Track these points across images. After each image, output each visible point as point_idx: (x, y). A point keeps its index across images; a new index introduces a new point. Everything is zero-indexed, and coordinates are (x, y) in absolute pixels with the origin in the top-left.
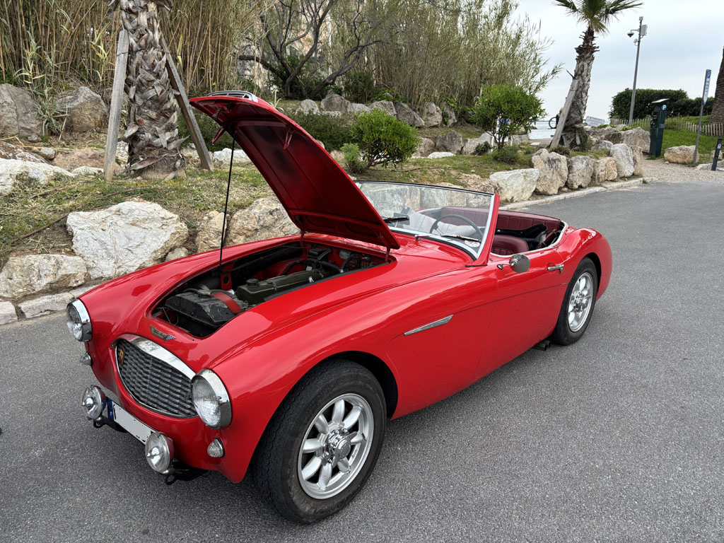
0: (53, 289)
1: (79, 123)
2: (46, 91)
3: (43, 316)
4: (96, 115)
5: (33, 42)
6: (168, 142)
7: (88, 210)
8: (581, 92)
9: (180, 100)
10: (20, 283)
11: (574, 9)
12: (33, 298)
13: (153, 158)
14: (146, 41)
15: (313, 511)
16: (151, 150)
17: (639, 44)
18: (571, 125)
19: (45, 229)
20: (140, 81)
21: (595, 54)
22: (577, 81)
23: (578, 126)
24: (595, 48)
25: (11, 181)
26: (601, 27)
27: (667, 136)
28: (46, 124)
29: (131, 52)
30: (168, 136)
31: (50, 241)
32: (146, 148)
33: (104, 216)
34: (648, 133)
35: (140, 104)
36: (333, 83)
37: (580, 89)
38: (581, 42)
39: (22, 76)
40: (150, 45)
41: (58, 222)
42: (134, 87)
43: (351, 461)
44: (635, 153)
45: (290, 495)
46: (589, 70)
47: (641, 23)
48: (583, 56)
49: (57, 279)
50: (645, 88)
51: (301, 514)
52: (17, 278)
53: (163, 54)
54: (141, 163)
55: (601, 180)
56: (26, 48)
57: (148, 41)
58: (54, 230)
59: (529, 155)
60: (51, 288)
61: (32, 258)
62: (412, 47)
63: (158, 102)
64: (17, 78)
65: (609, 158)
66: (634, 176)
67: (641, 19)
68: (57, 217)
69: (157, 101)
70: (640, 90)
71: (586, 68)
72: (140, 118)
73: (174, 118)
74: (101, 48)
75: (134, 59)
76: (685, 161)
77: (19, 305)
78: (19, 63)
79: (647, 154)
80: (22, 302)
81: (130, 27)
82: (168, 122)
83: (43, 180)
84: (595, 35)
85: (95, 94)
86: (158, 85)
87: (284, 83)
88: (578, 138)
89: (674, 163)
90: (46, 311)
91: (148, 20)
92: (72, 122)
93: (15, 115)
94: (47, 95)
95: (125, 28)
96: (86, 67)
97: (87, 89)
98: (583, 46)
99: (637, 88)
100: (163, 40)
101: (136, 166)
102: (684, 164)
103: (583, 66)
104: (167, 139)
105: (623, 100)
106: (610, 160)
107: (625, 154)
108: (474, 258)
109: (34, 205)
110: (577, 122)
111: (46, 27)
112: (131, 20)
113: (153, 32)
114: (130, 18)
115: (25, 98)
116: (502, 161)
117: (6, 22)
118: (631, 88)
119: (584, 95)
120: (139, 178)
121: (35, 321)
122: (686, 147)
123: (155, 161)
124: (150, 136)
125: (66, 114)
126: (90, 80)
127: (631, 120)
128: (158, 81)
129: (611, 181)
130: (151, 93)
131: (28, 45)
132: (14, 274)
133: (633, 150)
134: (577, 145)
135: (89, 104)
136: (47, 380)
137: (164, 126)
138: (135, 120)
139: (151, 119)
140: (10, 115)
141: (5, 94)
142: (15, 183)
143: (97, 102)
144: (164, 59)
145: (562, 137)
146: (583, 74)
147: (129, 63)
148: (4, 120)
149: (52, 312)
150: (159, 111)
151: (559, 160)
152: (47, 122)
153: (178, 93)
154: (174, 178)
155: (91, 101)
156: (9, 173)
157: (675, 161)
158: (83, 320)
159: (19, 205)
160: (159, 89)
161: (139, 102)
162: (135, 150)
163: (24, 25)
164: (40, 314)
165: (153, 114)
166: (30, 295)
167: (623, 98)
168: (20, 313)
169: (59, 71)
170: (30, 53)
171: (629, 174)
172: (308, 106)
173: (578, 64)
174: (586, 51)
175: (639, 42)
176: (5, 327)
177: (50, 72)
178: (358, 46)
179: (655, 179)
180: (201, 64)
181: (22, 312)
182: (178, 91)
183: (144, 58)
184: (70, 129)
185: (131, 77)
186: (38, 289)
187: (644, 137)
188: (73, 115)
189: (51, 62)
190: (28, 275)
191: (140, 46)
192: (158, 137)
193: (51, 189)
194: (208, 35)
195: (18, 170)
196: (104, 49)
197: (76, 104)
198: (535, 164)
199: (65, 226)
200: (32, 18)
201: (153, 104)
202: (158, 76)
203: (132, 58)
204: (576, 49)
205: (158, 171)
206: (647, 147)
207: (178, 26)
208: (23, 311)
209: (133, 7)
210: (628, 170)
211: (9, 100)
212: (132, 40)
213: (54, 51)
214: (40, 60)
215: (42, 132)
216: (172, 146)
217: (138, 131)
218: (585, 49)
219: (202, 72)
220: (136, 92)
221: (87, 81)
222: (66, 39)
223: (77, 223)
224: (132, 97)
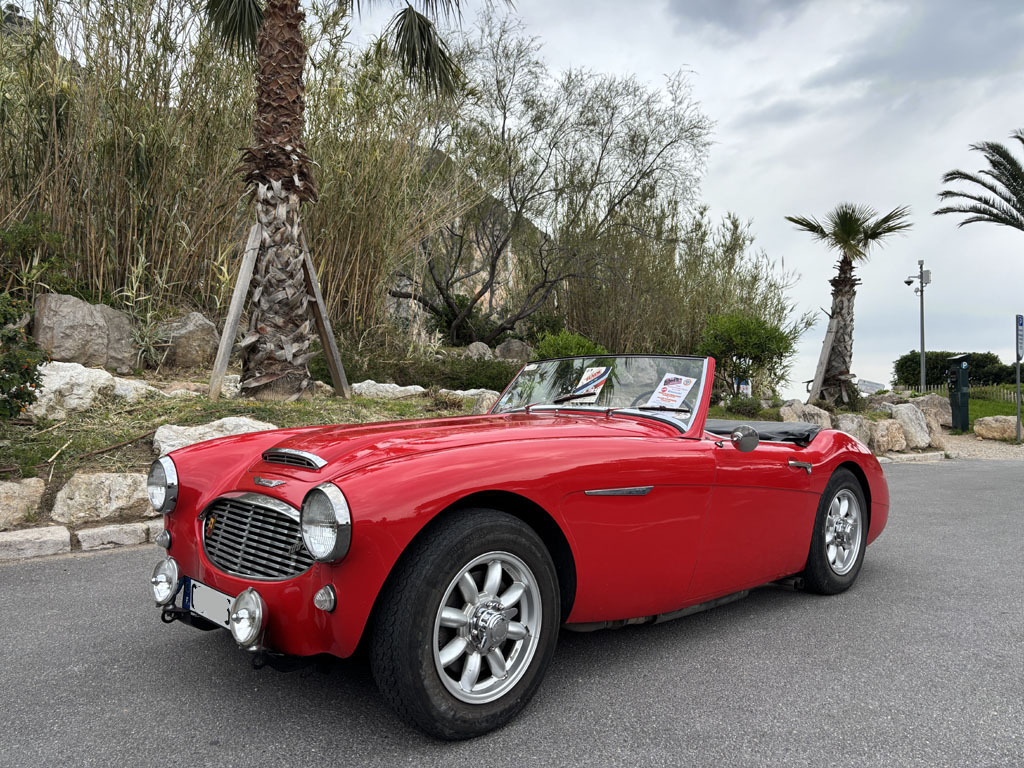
0: (124, 517)
1: (184, 356)
2: (149, 315)
3: (105, 549)
4: (206, 347)
5: (142, 258)
6: (295, 356)
7: (183, 425)
8: (842, 334)
9: (315, 308)
10: (83, 505)
11: (823, 234)
12: (96, 526)
13: (273, 374)
14: (282, 236)
15: (452, 713)
16: (271, 364)
17: (922, 294)
18: (834, 376)
19: (125, 445)
20: (269, 281)
21: (856, 288)
22: (836, 321)
23: (843, 377)
24: (856, 280)
25: (91, 394)
26: (860, 254)
27: (973, 407)
28: (143, 353)
29: (263, 248)
30: (295, 348)
31: (129, 460)
32: (266, 362)
33: (202, 432)
34: (947, 400)
35: (265, 309)
36: (512, 329)
37: (841, 331)
38: (836, 273)
39: (122, 296)
40: (287, 240)
41: (143, 438)
42: (261, 288)
43: (509, 664)
44: (929, 418)
45: (420, 675)
46: (850, 308)
47: (921, 267)
48: (841, 290)
49: (131, 503)
50: (938, 351)
51: (434, 713)
52: (79, 498)
53: (301, 252)
54: (257, 379)
55: (882, 449)
56: (133, 265)
57: (285, 236)
58: (136, 447)
59: (776, 409)
60: (120, 516)
61: (103, 475)
62: (616, 281)
63: (288, 306)
64: (116, 299)
65: (891, 421)
66: (930, 448)
67: (921, 264)
68: (143, 433)
69: (287, 304)
70: (932, 353)
71: (846, 303)
72: (263, 325)
73: (306, 327)
74: (224, 269)
75: (265, 256)
76: (1006, 436)
77: (76, 533)
78: (121, 280)
79: (950, 428)
80: (81, 529)
81: (264, 219)
82: (298, 331)
83: (131, 397)
84: (854, 264)
85: (208, 322)
86: (290, 286)
87: (449, 326)
88: (844, 394)
89: (989, 439)
90: (109, 543)
91: (288, 212)
92: (175, 354)
93: (106, 341)
94: (149, 320)
95: (259, 221)
96: (203, 291)
97: (200, 315)
98: (839, 277)
99: (926, 350)
100: (303, 237)
101: (250, 383)
102: (1004, 440)
103: (842, 302)
104: (294, 351)
105: (910, 366)
106: (894, 424)
107: (914, 417)
108: (682, 431)
109: (116, 419)
110: (841, 373)
111: (161, 242)
112: (267, 212)
113: (292, 226)
114: (267, 210)
115: (122, 322)
116: (739, 412)
117: (113, 233)
118: (918, 350)
119: (847, 338)
120: (251, 399)
121: (92, 554)
122: (1004, 417)
123: (275, 379)
124: (273, 347)
125: (170, 344)
126: (204, 307)
127: (923, 387)
128: (290, 282)
129: (898, 451)
130: (281, 295)
131: (134, 261)
132: (77, 494)
133: (925, 413)
134: (844, 403)
135: (199, 333)
136: (100, 605)
137: (292, 336)
138: (256, 328)
139: (276, 326)
140: (100, 341)
141: (98, 315)
142: (96, 398)
143: (209, 331)
144: (301, 257)
145: (822, 392)
146: (843, 311)
147: (258, 260)
148: (91, 347)
149: (117, 545)
150: (288, 318)
151: (819, 416)
152: (144, 351)
153: (314, 300)
154: (298, 400)
155: (203, 330)
156: (91, 384)
157: (990, 436)
158: (169, 481)
159: (97, 420)
160: (290, 291)
161: (265, 305)
162: (252, 365)
163: (135, 238)
164: (102, 546)
165: (280, 321)
166: (92, 522)
167: (909, 363)
168: (75, 542)
169: (169, 294)
170: (138, 271)
171: (923, 444)
172: (478, 350)
173: (835, 299)
174: (844, 284)
175: (922, 291)
176: (52, 558)
177: (158, 295)
178: (545, 281)
179: (963, 454)
180: (345, 294)
181: (78, 542)
182: (314, 297)
183: (277, 255)
184: (171, 362)
185: (258, 277)
186: (104, 514)
187: (941, 405)
188: (178, 345)
189: (161, 282)
190: (95, 495)
191: (274, 241)
192: (282, 348)
193: (140, 406)
194: (356, 259)
195: (103, 381)
196: (228, 272)
197: (183, 332)
198: (785, 417)
199: (152, 443)
200: (146, 231)
201: (281, 308)
202: (291, 276)
203: (262, 254)
204: (830, 281)
205: (277, 392)
206: (948, 419)
207: (320, 248)
208: (81, 539)
209: (272, 197)
210: (923, 439)
211: (102, 322)
212: (266, 235)
213: (166, 270)
214: (147, 279)
215: (135, 364)
216: (299, 361)
217: (258, 341)
218: (843, 281)
219: (345, 304)
220: (262, 294)
221: (200, 307)
222: (184, 258)
223: (167, 438)
224: (256, 300)
